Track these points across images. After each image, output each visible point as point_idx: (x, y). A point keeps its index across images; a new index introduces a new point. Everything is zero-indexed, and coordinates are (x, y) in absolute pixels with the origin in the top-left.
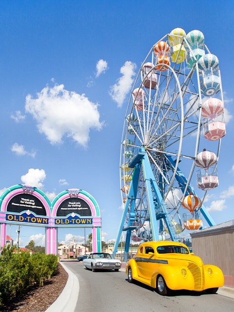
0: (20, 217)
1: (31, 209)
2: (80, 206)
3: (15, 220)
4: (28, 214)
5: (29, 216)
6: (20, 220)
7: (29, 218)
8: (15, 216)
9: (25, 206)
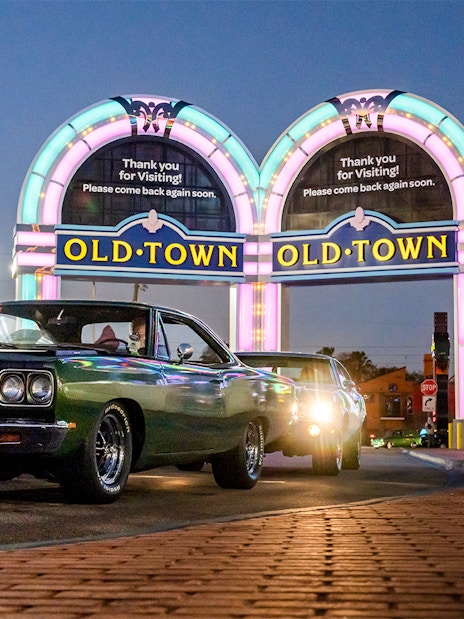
0: (116, 244)
1: (162, 205)
2: (393, 172)
3: (95, 258)
4: (152, 230)
5: (152, 237)
6: (116, 259)
7: (153, 245)
8: (95, 242)
9: (137, 191)
